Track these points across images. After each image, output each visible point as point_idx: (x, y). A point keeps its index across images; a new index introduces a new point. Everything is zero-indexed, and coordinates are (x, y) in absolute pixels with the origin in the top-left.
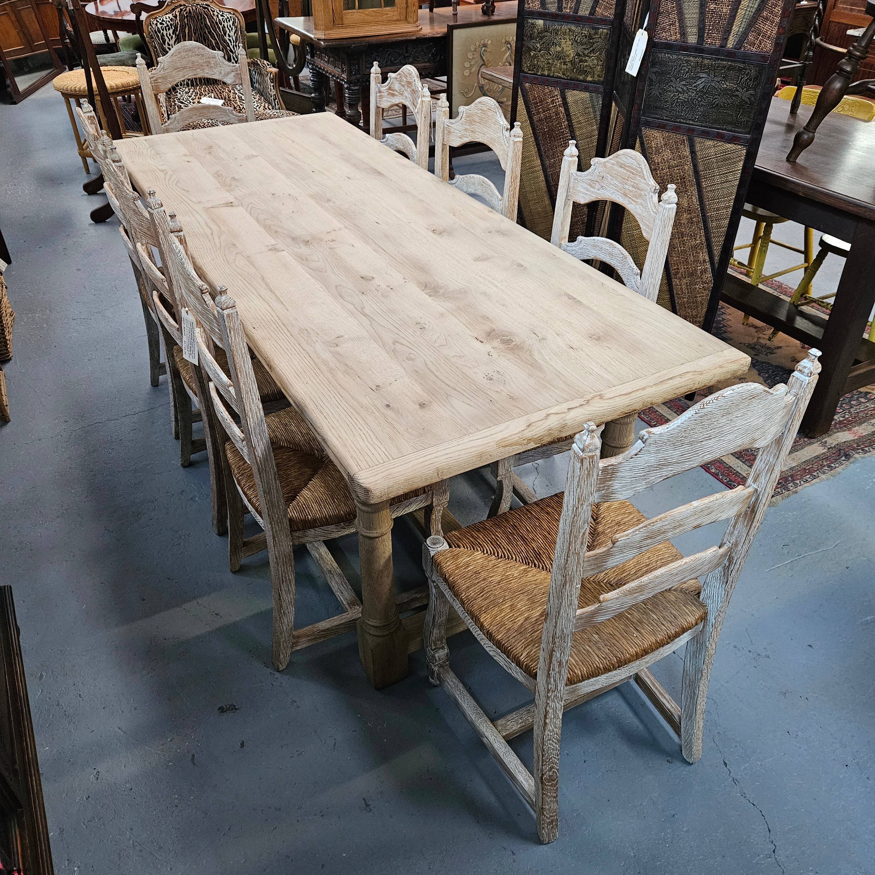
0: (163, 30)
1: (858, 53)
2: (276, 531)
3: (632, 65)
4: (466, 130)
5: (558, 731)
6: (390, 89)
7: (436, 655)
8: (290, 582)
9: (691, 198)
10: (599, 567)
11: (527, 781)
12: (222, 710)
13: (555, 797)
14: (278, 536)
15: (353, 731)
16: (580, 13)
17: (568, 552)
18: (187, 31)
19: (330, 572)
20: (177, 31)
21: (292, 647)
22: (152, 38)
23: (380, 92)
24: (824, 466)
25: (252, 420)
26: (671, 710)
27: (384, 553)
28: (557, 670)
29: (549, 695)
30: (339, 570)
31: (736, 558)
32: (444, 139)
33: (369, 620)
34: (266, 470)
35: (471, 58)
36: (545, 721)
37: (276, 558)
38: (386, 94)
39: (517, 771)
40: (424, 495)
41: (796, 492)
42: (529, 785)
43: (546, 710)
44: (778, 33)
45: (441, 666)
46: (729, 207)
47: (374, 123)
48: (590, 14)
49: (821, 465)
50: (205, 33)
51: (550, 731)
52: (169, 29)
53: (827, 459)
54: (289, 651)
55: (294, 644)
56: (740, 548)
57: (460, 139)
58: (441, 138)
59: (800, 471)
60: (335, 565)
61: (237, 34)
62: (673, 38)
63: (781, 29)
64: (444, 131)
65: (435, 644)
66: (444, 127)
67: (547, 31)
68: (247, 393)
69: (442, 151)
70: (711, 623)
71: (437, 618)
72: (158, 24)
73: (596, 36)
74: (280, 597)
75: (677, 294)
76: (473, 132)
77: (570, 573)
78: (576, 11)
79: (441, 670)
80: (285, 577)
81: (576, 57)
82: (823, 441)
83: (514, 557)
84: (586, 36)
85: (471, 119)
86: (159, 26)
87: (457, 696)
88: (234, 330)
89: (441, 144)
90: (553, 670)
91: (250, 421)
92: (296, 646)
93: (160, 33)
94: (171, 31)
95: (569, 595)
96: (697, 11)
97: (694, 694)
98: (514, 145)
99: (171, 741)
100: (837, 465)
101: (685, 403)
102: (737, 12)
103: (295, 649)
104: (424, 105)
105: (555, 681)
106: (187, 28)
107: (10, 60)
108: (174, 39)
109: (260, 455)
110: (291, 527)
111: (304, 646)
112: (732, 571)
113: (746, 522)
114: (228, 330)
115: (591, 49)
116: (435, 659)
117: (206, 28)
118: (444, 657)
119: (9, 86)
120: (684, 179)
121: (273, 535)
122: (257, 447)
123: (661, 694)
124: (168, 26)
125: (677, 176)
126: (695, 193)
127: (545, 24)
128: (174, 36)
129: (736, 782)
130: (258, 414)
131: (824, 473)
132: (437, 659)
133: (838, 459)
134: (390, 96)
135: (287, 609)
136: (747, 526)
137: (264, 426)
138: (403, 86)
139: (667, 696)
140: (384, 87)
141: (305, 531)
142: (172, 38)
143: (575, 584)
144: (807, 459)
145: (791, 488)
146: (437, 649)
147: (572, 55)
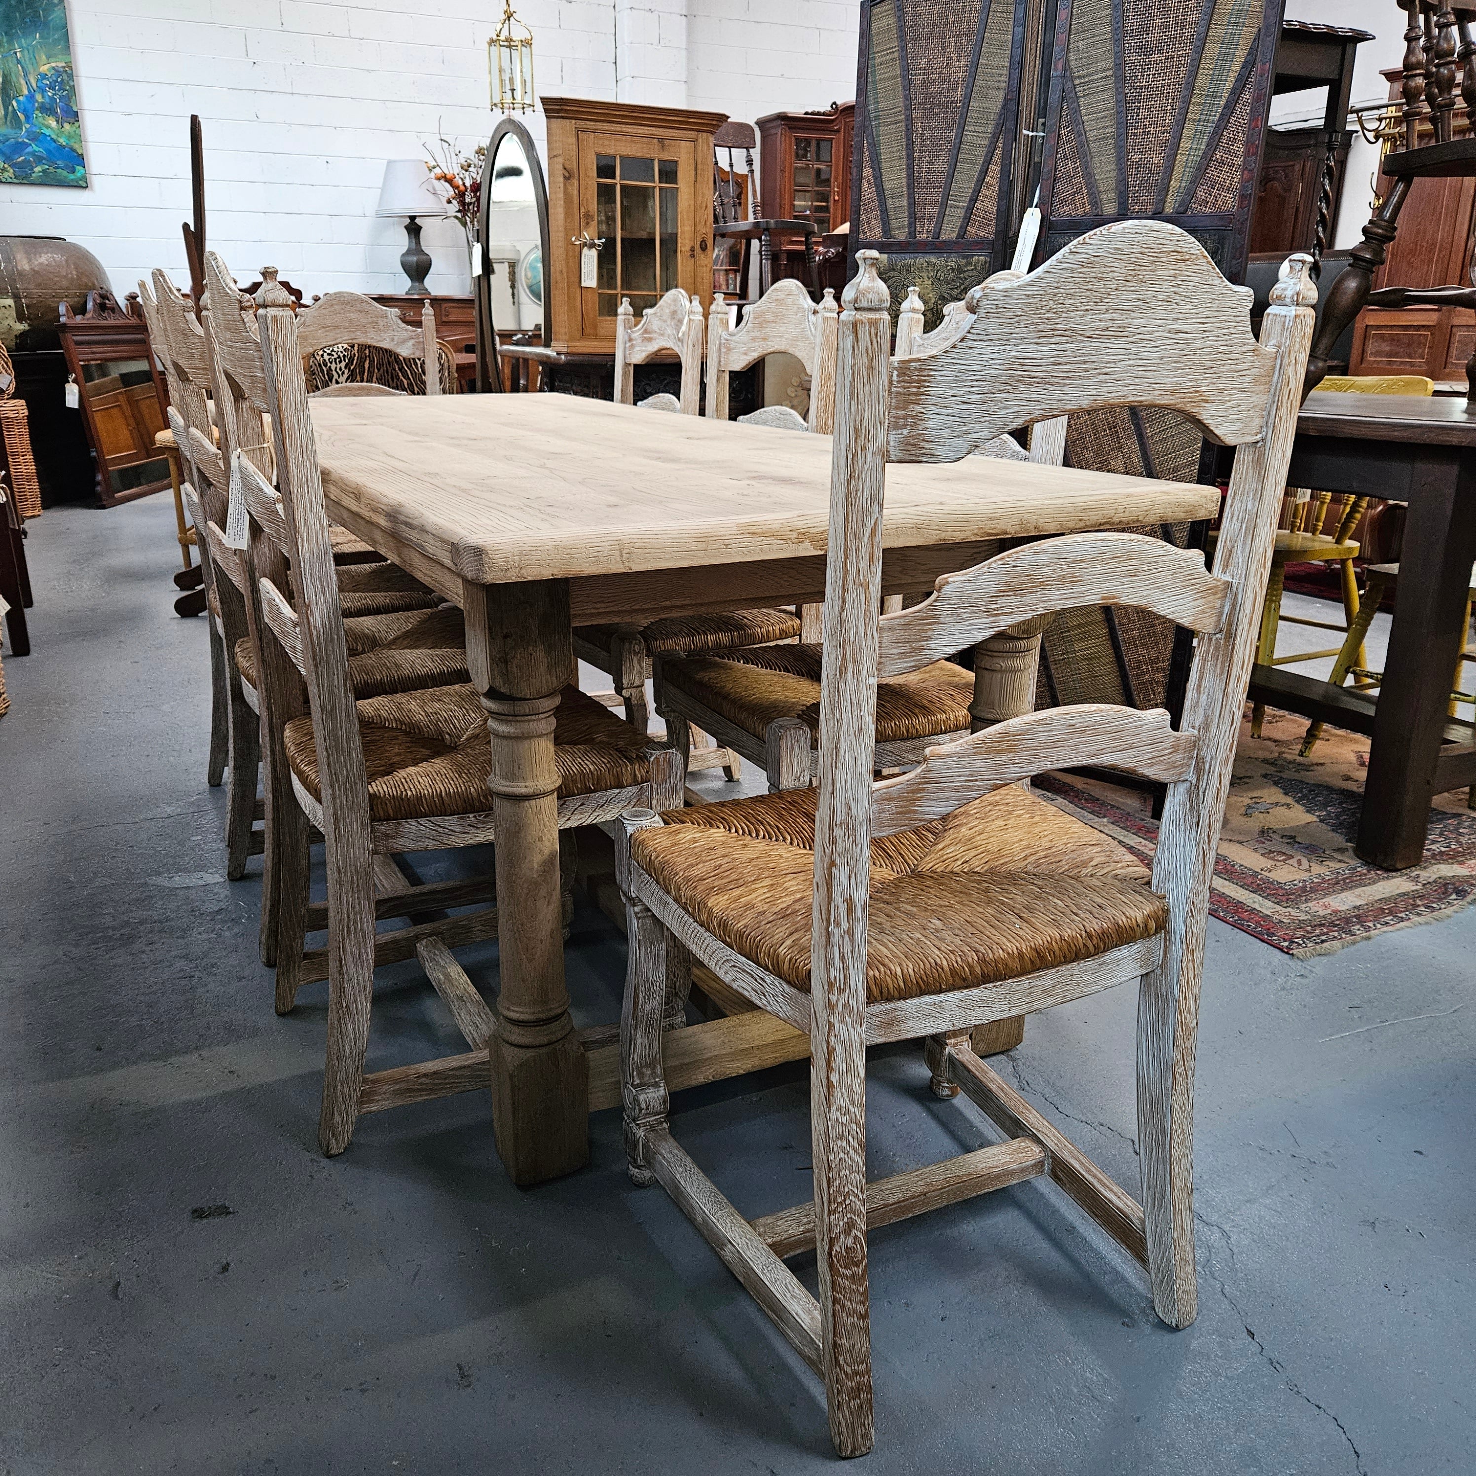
0: (331, 363)
1: (1380, 231)
2: (342, 808)
3: (1020, 262)
4: (754, 339)
5: (858, 1113)
6: (646, 332)
7: (642, 1097)
8: (364, 937)
9: (1129, 458)
10: (914, 650)
11: (809, 1312)
12: (199, 1214)
13: (864, 1317)
14: (344, 819)
15: (460, 1253)
16: (943, 237)
17: (845, 579)
18: (367, 365)
19: (461, 999)
20: (352, 364)
21: (360, 1103)
22: (314, 374)
23: (630, 340)
24: (1419, 906)
25: (306, 545)
26: (1126, 1210)
27: (541, 839)
28: (845, 925)
29: (834, 998)
30: (478, 997)
31: (1208, 759)
32: (720, 362)
33: (508, 1009)
34: (328, 663)
35: (793, 395)
36: (828, 1078)
37: (339, 872)
38: (639, 341)
39: (788, 1295)
40: (634, 790)
41: (1368, 938)
42: (812, 1319)
43: (828, 1043)
44: (1242, 181)
45: (652, 1128)
46: (1193, 463)
47: (620, 388)
48: (959, 236)
49: (1412, 905)
50: (395, 370)
51: (839, 1109)
52: (340, 362)
53: (1422, 897)
54: (354, 1113)
55: (366, 1097)
56: (1213, 729)
57: (745, 357)
58: (716, 360)
59: (1372, 910)
60: (472, 989)
61: (443, 375)
62: (1080, 211)
63: (1246, 172)
64: (720, 350)
65: (641, 1075)
66: (720, 344)
67: (894, 270)
68: (301, 487)
69: (717, 381)
70: (1178, 937)
71: (641, 996)
72: (325, 354)
73: (969, 268)
74: (341, 966)
75: (1120, 624)
76: (764, 339)
77: (852, 639)
78: (937, 235)
79: (651, 1136)
80: (355, 922)
81: (939, 302)
82: (1413, 875)
83: (789, 838)
84: (953, 270)
85: (761, 319)
86: (326, 357)
87: (678, 1176)
88: (284, 350)
89: (716, 371)
90: (838, 925)
91: (303, 546)
92: (371, 1101)
93: (326, 365)
94: (343, 364)
95: (854, 701)
96: (1113, 167)
97: (1164, 1131)
98: (824, 323)
99: (79, 1258)
100: (1443, 906)
101: (1152, 823)
102: (1175, 160)
103: (366, 1108)
104: (693, 326)
105: (842, 958)
106: (368, 362)
107: (113, 470)
108: (346, 376)
109: (319, 624)
110: (372, 809)
111: (387, 1104)
112: (1204, 792)
113: (1219, 666)
114: (273, 347)
115: (962, 287)
116: (639, 1105)
117: (397, 362)
118: (657, 1105)
119: (99, 483)
120: (1115, 427)
121: (335, 814)
122: (313, 607)
123: (1104, 1185)
124: (339, 357)
125: (1104, 425)
126: (1136, 447)
127: (889, 259)
128: (346, 371)
129: (1278, 1366)
130: (320, 536)
131: (1419, 914)
132: (643, 1106)
133: (1445, 898)
134: (646, 343)
135: (356, 1001)
136: (1222, 673)
137: (330, 565)
138: (665, 321)
139: (1115, 1189)
140: (636, 331)
141: (399, 824)
142: (343, 373)
143: (865, 673)
144: (1384, 896)
145: (1358, 932)
146: (643, 1086)
147: (933, 301)
